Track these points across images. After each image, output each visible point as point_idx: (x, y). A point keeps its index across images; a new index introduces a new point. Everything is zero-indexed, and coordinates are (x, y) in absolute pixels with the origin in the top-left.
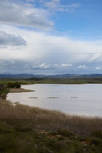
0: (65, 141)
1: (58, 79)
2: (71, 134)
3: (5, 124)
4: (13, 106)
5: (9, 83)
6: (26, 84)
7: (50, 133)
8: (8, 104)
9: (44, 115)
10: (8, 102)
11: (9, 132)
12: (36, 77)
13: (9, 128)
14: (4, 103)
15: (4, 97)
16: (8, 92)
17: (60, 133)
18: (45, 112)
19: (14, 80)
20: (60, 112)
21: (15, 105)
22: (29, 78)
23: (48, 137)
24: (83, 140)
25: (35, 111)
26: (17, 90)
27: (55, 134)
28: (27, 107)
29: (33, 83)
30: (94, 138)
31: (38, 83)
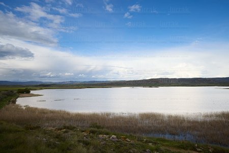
0: (69, 133)
2: (74, 128)
3: (14, 125)
5: (19, 89)
6: (35, 89)
8: (18, 108)
9: (51, 114)
10: (18, 105)
11: (19, 131)
13: (19, 128)
15: (14, 102)
16: (18, 97)
17: (65, 127)
18: (52, 112)
19: (24, 86)
21: (24, 108)
22: (38, 84)
23: (55, 132)
24: (83, 131)
25: (43, 112)
26: (27, 95)
27: (61, 129)
29: (42, 89)
30: (92, 129)
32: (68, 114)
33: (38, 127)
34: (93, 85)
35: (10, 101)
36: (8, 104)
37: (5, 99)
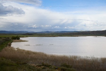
0: (46, 69)
1: (42, 34)
2: (50, 66)
3: (10, 61)
4: (15, 50)
5: (13, 37)
6: (23, 37)
7: (37, 66)
8: (12, 49)
9: (34, 55)
10: (12, 48)
11: (13, 65)
12: (29, 33)
13: (13, 63)
14: (10, 48)
15: (10, 45)
16: (12, 42)
17: (43, 65)
18: (34, 53)
19: (16, 35)
20: (43, 53)
21: (16, 50)
22: (25, 33)
23: (37, 68)
24: (56, 69)
25: (28, 53)
26: (18, 40)
27: (41, 66)
28: (24, 50)
29: (27, 37)
30: (63, 67)
31: (30, 36)
32: (46, 55)
33: (25, 63)
34: (64, 34)
35: (7, 45)
36: (6, 46)
37: (4, 43)
